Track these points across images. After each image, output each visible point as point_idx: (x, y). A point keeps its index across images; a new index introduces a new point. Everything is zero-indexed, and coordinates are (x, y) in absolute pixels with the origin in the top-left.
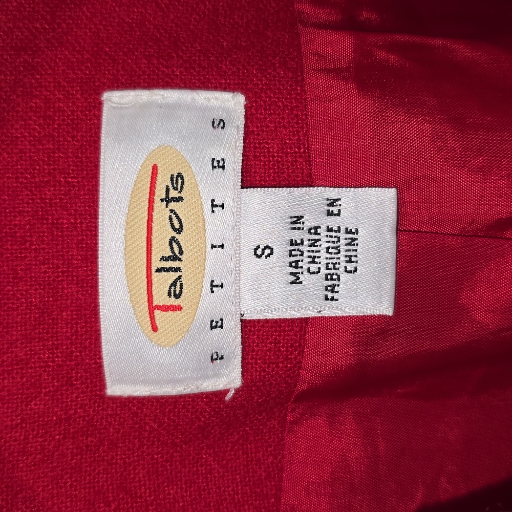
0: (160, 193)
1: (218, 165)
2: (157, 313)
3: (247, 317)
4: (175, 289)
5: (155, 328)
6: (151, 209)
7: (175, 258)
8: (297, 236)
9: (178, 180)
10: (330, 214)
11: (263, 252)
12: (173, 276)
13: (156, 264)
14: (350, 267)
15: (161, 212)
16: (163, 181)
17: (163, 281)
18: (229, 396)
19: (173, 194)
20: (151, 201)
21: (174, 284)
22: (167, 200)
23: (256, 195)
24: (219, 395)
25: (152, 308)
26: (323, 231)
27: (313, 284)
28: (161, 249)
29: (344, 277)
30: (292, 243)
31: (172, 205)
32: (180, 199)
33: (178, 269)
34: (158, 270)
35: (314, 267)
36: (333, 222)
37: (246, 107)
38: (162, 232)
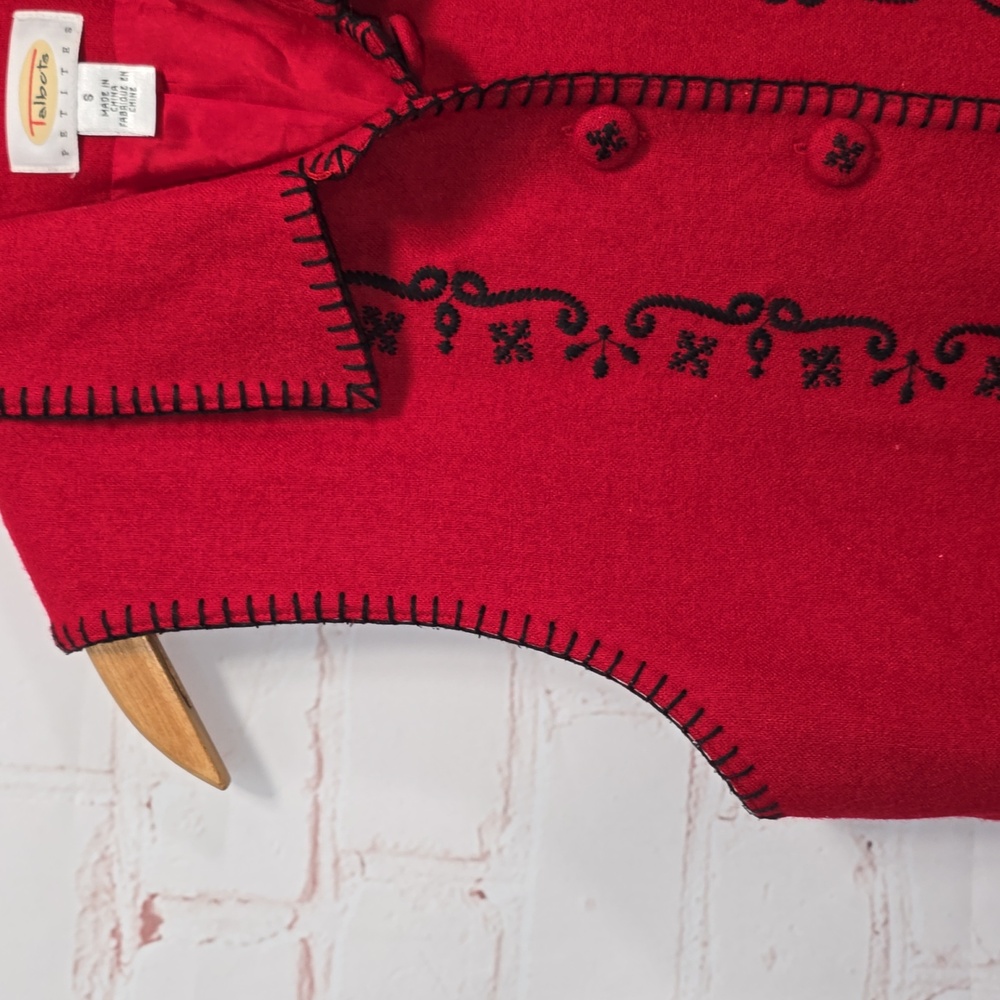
0: (37, 63)
1: (66, 50)
2: (34, 126)
3: (81, 134)
4: (42, 114)
5: (32, 133)
6: (32, 72)
7: (42, 97)
8: (105, 90)
9: (45, 57)
10: (122, 79)
11: (88, 97)
12: (40, 107)
13: (34, 99)
14: (132, 108)
15: (37, 72)
16: (39, 57)
17: (36, 109)
18: (72, 177)
19: (43, 64)
20: (32, 67)
21: (42, 111)
22: (40, 67)
23: (87, 68)
24: (66, 176)
25: (31, 123)
26: (119, 89)
27: (114, 116)
28: (36, 92)
29: (129, 113)
30: (103, 94)
31: (43, 70)
32: (45, 67)
33: (43, 103)
34: (35, 103)
35: (114, 108)
36: (123, 83)
37: (84, 23)
38: (37, 83)
